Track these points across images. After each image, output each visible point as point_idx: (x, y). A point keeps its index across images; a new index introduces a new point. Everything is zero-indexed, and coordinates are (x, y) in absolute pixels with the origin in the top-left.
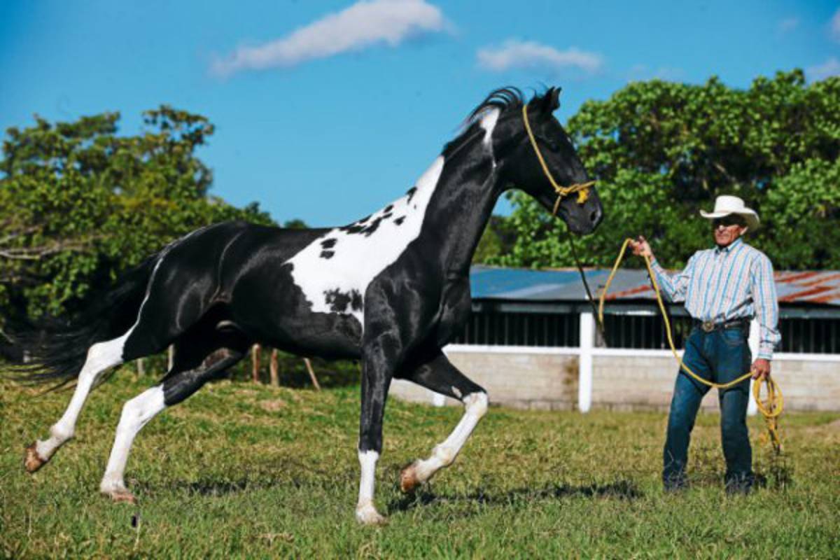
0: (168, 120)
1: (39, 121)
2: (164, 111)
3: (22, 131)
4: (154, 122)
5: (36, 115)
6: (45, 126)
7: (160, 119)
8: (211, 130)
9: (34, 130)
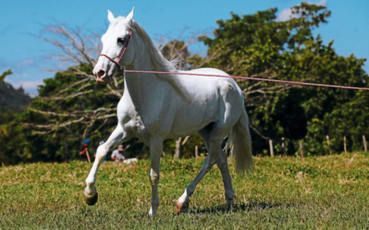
0: (304, 10)
1: (234, 16)
2: (304, 5)
3: (225, 21)
4: (298, 12)
5: (232, 13)
6: (237, 18)
7: (301, 10)
8: (329, 14)
9: (231, 21)
